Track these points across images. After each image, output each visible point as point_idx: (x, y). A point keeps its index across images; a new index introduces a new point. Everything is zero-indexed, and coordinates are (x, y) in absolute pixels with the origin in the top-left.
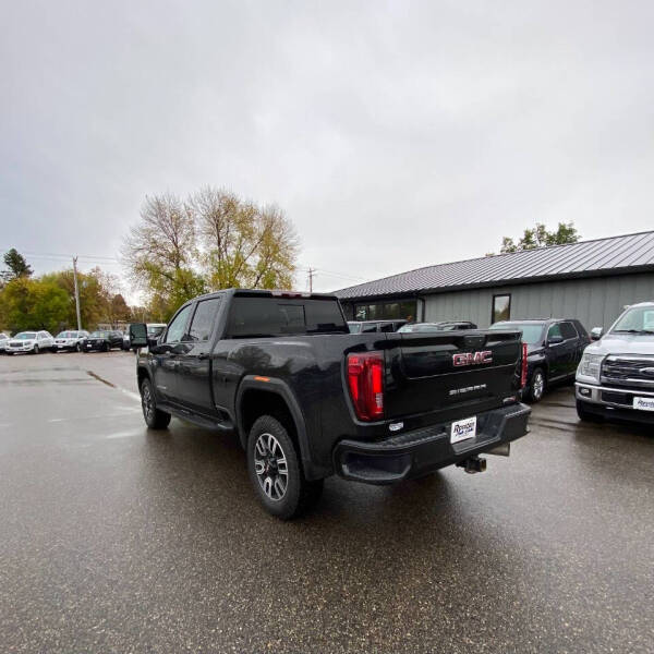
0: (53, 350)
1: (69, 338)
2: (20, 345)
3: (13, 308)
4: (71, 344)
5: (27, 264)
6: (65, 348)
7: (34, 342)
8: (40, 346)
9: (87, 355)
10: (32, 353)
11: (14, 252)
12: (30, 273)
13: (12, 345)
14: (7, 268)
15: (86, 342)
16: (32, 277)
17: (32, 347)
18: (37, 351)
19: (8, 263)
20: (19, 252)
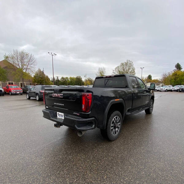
0: (171, 91)
1: (176, 88)
2: (162, 89)
3: (173, 79)
4: (176, 89)
5: (181, 66)
6: (174, 90)
7: (166, 88)
8: (168, 90)
9: (180, 93)
10: (165, 91)
11: (178, 64)
12: (181, 69)
13: (161, 89)
14: (175, 68)
15: (180, 89)
16: (182, 70)
17: (165, 90)
18: (167, 91)
19: (176, 67)
20: (180, 64)
